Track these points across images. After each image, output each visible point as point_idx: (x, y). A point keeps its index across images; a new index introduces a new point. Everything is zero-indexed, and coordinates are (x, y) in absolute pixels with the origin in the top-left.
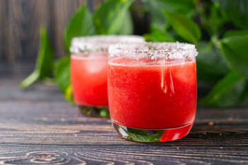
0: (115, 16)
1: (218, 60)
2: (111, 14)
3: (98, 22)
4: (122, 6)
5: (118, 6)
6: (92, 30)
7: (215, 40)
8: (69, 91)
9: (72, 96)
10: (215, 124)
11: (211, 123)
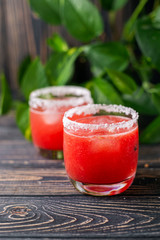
0: (63, 68)
1: (148, 101)
2: (60, 66)
3: (49, 72)
4: (69, 59)
5: (65, 59)
6: (45, 80)
7: (146, 85)
8: (28, 132)
9: (31, 137)
10: (150, 167)
11: (146, 166)
